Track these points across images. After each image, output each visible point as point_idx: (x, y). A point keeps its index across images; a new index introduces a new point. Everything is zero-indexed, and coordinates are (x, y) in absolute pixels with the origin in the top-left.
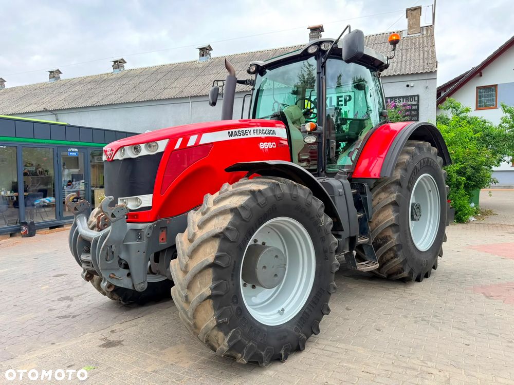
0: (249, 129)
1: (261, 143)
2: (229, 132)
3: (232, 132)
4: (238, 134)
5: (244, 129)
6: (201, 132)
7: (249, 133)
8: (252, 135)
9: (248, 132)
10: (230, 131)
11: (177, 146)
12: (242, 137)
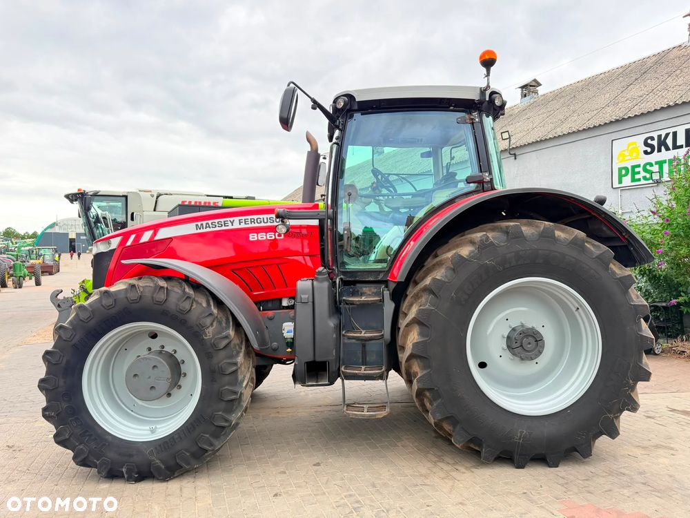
0: (232, 219)
1: (250, 235)
2: (197, 225)
3: (202, 224)
4: (211, 226)
5: (222, 220)
6: (156, 228)
7: (230, 224)
8: (236, 226)
9: (229, 222)
10: (199, 223)
11: (129, 243)
12: (217, 229)
